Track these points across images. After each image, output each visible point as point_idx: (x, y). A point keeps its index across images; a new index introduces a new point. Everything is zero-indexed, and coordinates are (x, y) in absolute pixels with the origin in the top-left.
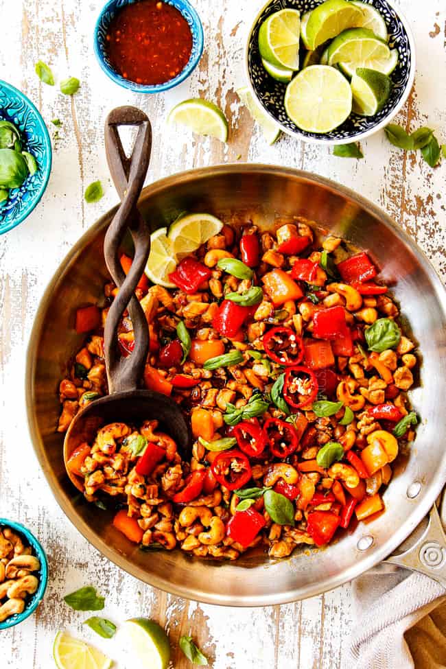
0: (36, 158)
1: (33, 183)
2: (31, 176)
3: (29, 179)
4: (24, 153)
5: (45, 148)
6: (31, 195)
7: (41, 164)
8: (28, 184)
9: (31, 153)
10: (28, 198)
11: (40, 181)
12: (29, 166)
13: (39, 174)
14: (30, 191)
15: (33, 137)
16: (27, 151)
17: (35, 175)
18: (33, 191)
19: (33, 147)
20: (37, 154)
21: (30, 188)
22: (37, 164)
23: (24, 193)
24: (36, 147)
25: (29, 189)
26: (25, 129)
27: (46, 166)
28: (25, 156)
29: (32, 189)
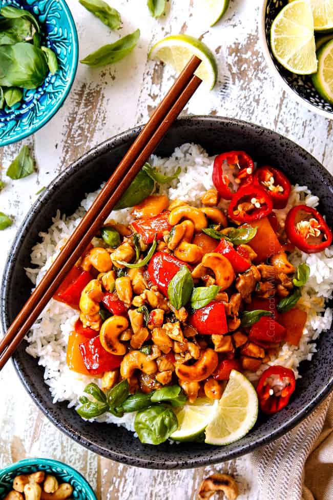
0: (57, 55)
1: (53, 84)
2: (50, 75)
3: (47, 80)
4: (43, 48)
5: (71, 44)
6: (51, 98)
7: (64, 62)
8: (47, 84)
9: (51, 48)
10: (47, 101)
11: (63, 82)
12: (49, 64)
13: (61, 74)
14: (49, 93)
15: (56, 29)
16: (46, 46)
17: (56, 75)
18: (53, 93)
19: (55, 42)
20: (59, 50)
21: (50, 89)
22: (59, 62)
23: (42, 95)
24: (59, 42)
25: (48, 90)
26: (46, 20)
27: (70, 64)
28: (45, 53)
29: (53, 91)
